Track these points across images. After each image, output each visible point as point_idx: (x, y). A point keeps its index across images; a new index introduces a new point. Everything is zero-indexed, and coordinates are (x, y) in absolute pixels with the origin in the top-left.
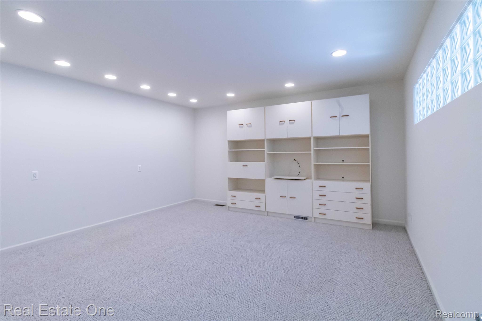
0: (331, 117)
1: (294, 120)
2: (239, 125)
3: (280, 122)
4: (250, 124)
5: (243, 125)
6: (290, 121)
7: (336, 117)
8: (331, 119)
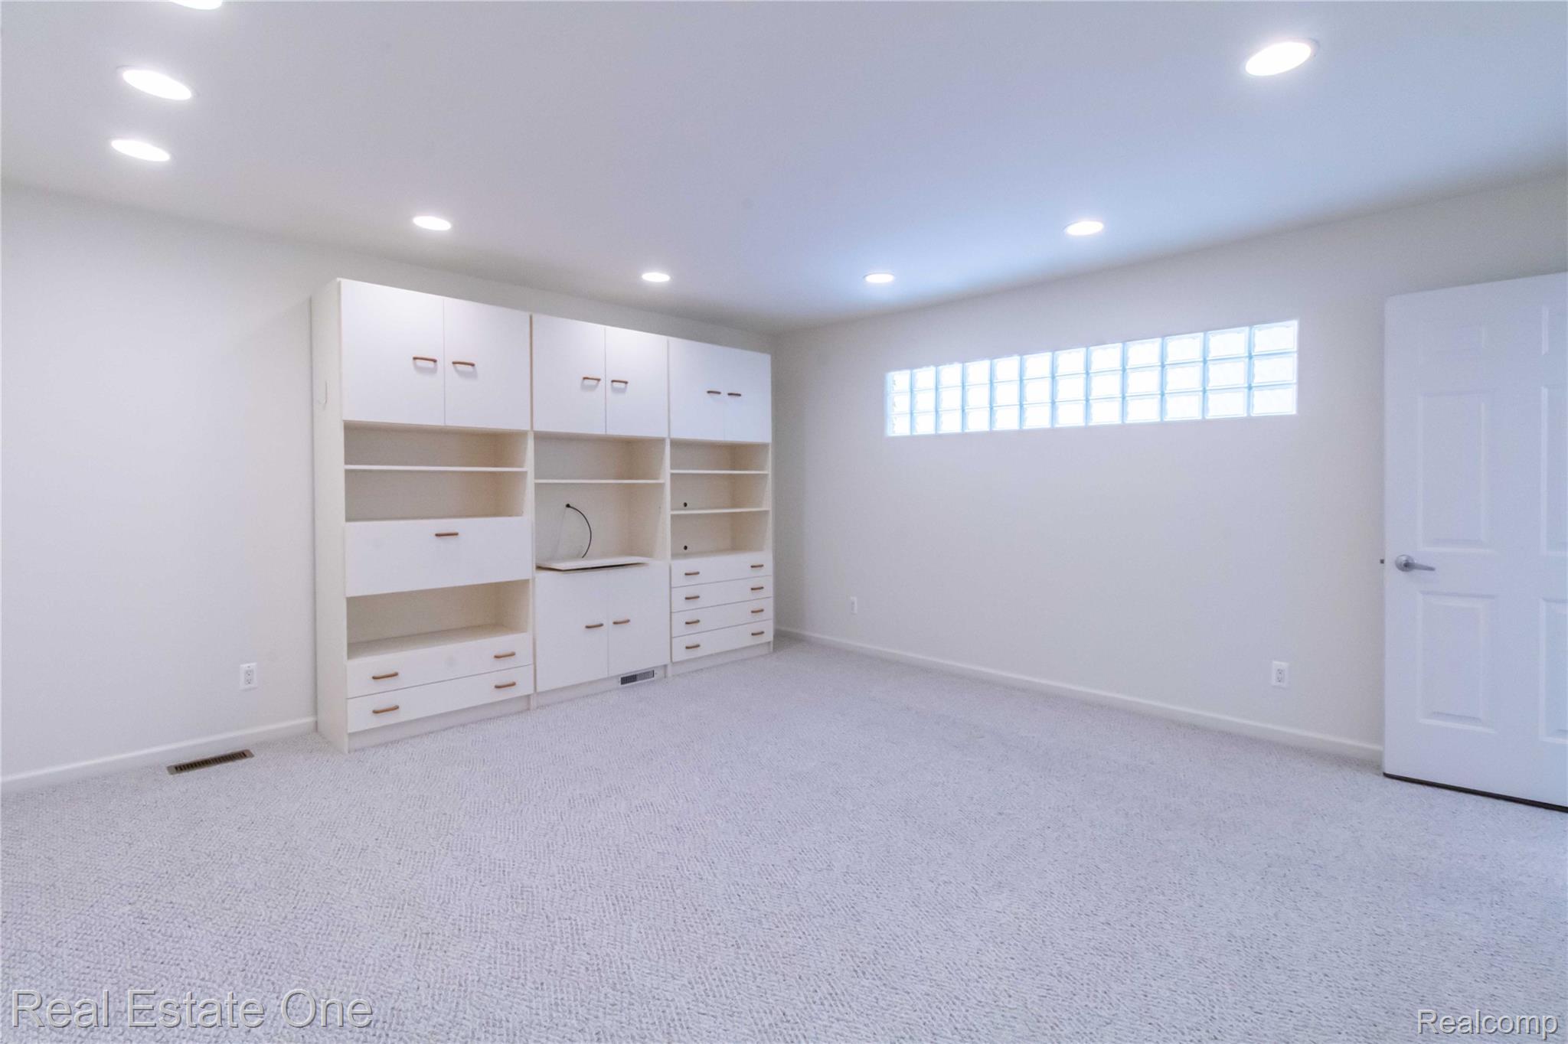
0: (709, 392)
1: (626, 383)
2: (415, 358)
3: (585, 378)
4: (473, 365)
5: (435, 361)
6: (613, 381)
7: (719, 393)
8: (708, 395)
